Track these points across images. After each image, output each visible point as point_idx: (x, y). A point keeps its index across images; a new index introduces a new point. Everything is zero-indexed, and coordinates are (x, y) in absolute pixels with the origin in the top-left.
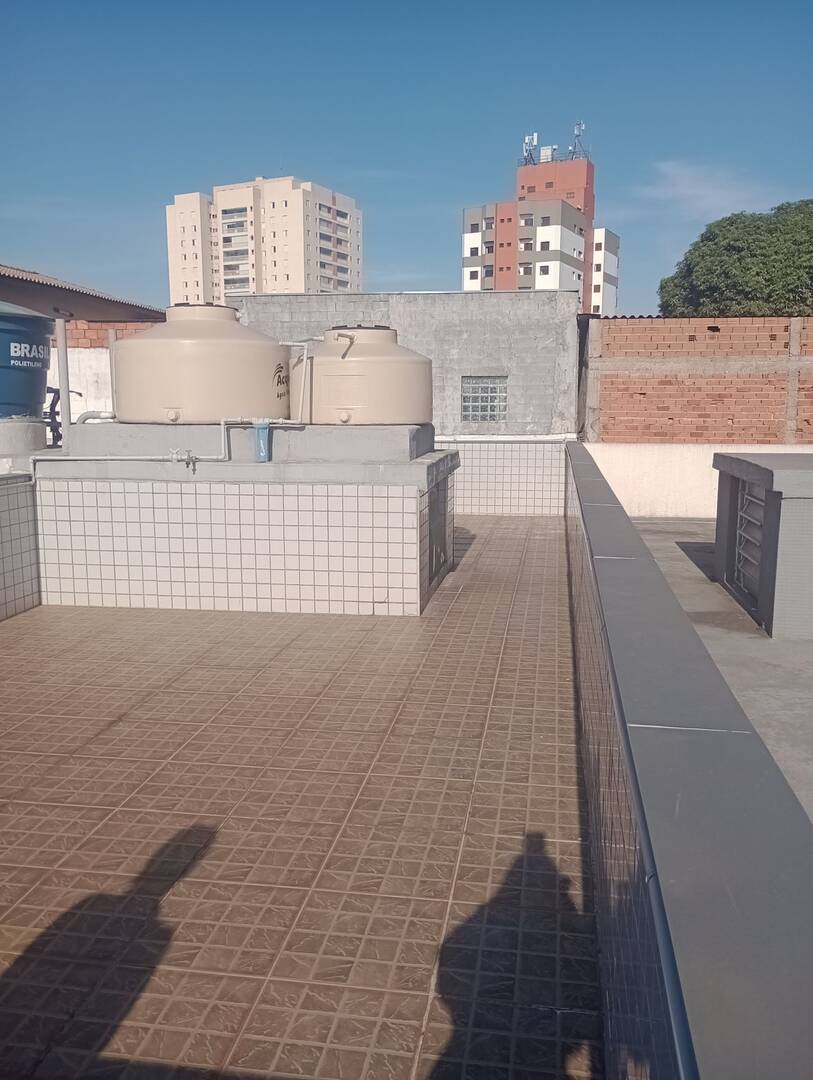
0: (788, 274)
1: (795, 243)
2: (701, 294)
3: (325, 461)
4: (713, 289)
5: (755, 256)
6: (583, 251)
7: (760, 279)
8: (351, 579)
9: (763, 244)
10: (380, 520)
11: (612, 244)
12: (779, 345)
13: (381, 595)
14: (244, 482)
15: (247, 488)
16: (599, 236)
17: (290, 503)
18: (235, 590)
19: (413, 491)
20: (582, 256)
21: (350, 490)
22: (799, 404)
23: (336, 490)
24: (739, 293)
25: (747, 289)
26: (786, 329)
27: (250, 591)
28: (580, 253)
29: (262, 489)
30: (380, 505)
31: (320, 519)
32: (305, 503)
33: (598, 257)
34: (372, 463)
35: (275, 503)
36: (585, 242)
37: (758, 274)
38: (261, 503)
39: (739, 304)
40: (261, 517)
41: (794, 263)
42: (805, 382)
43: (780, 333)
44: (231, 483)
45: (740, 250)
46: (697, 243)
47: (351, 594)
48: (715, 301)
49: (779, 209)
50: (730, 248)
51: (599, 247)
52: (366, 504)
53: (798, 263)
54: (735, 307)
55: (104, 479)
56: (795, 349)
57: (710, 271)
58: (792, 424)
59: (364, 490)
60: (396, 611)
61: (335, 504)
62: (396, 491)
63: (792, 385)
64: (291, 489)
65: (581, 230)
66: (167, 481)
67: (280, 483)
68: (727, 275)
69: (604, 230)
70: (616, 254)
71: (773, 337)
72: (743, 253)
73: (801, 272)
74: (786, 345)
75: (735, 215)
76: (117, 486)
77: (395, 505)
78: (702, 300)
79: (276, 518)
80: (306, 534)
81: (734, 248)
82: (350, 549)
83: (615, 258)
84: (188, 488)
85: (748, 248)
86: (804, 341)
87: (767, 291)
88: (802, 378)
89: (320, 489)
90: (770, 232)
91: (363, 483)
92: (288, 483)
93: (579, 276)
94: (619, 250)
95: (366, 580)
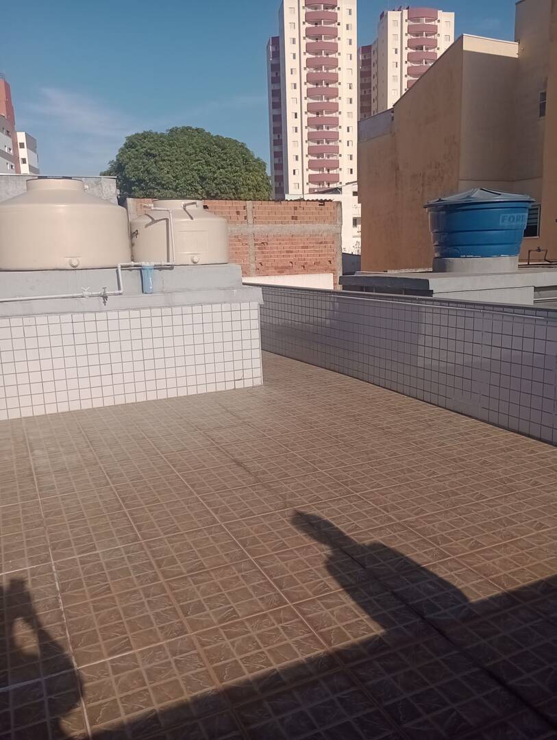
0: (186, 174)
1: (187, 153)
2: (133, 184)
3: (189, 290)
4: (140, 181)
5: (164, 160)
6: (11, 147)
7: (170, 176)
8: (220, 367)
9: (168, 153)
10: (237, 326)
11: (31, 144)
12: (241, 218)
13: (239, 375)
14: (144, 308)
15: (146, 312)
16: (21, 137)
17: (177, 320)
18: (140, 387)
19: (255, 305)
20: (11, 151)
21: (217, 307)
22: (255, 253)
23: (207, 308)
24: (158, 184)
25: (163, 182)
26: (245, 208)
27: (151, 385)
28: (10, 149)
29: (157, 312)
30: (236, 316)
31: (198, 329)
32: (188, 319)
33: (23, 153)
34: (228, 288)
35: (167, 321)
36: (13, 141)
37: (168, 172)
38: (157, 321)
39: (159, 192)
40: (157, 332)
41: (189, 166)
42: (257, 240)
43: (241, 210)
44: (134, 309)
45: (154, 156)
46: (122, 149)
47: (220, 377)
48: (142, 189)
49: (171, 131)
50: (148, 154)
51: (22, 145)
52: (227, 316)
53: (191, 167)
54: (157, 194)
55: (28, 315)
56: (250, 220)
57: (137, 169)
58: (253, 266)
59: (226, 307)
60: (249, 384)
61: (207, 318)
62: (245, 306)
63: (251, 242)
64: (177, 310)
65: (8, 132)
66: (84, 312)
67: (169, 307)
68: (148, 172)
69: (24, 133)
70: (35, 152)
71: (238, 213)
72: (157, 158)
73: (195, 173)
74: (246, 218)
75: (147, 133)
76: (41, 320)
77: (245, 315)
78: (133, 188)
79: (168, 332)
80: (189, 340)
81: (150, 155)
82: (219, 348)
83: (35, 155)
84: (100, 316)
85: (159, 155)
86: (254, 216)
87: (174, 184)
88: (256, 237)
89: (197, 309)
90: (170, 145)
91: (225, 303)
92: (174, 306)
93: (12, 166)
94: (37, 149)
95: (229, 366)
